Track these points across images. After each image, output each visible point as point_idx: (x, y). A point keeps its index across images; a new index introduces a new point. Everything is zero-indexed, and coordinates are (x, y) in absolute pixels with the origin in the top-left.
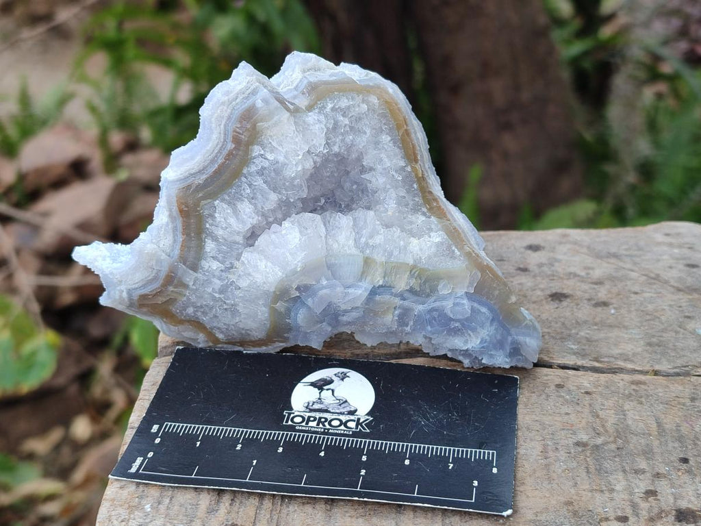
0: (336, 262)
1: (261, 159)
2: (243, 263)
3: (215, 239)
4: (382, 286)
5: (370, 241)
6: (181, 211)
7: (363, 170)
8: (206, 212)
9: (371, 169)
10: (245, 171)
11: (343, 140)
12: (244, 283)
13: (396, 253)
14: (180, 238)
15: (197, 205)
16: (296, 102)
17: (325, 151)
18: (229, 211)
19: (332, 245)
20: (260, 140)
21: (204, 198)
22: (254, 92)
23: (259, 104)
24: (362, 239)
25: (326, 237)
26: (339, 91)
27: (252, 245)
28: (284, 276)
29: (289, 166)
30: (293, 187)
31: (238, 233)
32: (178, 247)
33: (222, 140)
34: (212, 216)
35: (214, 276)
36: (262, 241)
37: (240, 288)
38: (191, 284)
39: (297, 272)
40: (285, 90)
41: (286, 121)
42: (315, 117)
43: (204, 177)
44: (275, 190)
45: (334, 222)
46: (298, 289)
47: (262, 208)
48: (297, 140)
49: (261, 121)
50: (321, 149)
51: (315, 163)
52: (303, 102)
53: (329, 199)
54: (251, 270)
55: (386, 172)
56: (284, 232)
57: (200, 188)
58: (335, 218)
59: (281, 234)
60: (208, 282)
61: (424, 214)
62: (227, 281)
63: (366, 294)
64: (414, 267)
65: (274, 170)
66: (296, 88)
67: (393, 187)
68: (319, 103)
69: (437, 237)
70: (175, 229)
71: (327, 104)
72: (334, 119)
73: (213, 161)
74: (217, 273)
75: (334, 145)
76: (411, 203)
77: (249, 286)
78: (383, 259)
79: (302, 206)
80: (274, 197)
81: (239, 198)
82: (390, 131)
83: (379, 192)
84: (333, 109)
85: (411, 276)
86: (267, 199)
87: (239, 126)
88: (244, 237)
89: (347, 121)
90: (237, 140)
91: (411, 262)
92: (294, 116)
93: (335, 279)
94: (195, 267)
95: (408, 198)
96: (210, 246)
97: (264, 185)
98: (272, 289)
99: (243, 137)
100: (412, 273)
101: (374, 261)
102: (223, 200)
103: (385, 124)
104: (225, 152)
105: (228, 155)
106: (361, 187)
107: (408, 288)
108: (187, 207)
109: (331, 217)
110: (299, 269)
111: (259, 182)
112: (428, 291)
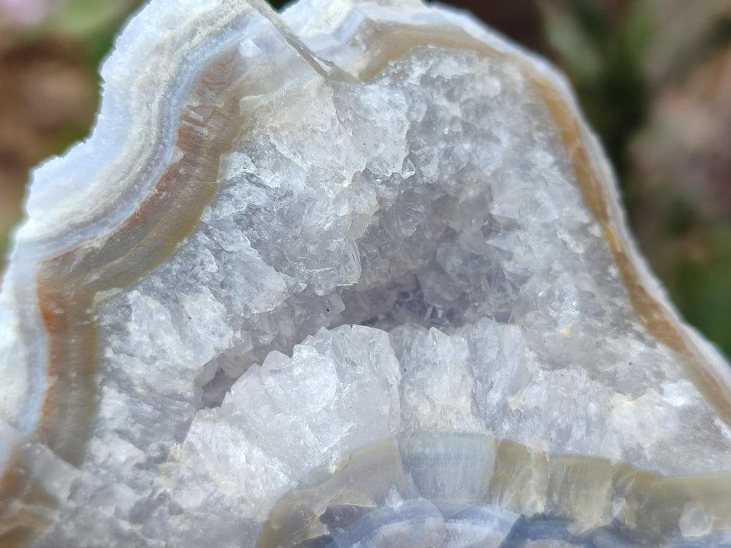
0: (427, 451)
1: (247, 186)
2: (191, 449)
3: (125, 386)
4: (543, 517)
5: (511, 400)
6: (48, 317)
7: (491, 227)
8: (107, 320)
9: (512, 226)
10: (206, 217)
11: (448, 153)
12: (191, 499)
13: (578, 433)
14: (44, 383)
15: (85, 300)
16: (339, 61)
17: (407, 174)
18: (163, 318)
19: (416, 408)
20: (246, 138)
21: (104, 284)
22: (238, 23)
23: (249, 49)
24: (491, 394)
25: (401, 388)
26: (439, 43)
27: (216, 404)
28: (294, 484)
29: (319, 204)
30: (325, 257)
31: (183, 373)
32: (38, 402)
33: (153, 142)
34: (120, 329)
35: (120, 479)
36: (240, 393)
37: (180, 511)
38: (63, 495)
39: (329, 476)
40: (312, 33)
41: (313, 93)
42: (383, 95)
43: (106, 232)
44: (280, 263)
45: (420, 350)
46: (328, 518)
47: (246, 309)
48: (339, 141)
49: (254, 89)
50: (397, 168)
51: (381, 201)
52: (354, 63)
53: (405, 295)
54: (210, 467)
55: (549, 231)
56: (298, 371)
57: (94, 259)
58: (422, 340)
59: (291, 377)
60: (103, 494)
61: (640, 337)
62: (149, 492)
63: (502, 536)
64: (624, 468)
65: (280, 212)
66: (338, 32)
67: (567, 269)
68: (392, 64)
69: (680, 395)
70: (31, 361)
71: (410, 69)
72: (427, 102)
73: (129, 194)
74: (127, 472)
75: (427, 161)
76: (609, 309)
77: (205, 506)
78: (546, 447)
79: (343, 308)
80: (276, 283)
81: (191, 286)
82: (551, 145)
83: (534, 279)
84: (426, 80)
85: (617, 492)
86: (260, 288)
87: (195, 104)
88: (197, 383)
89: (456, 111)
90: (189, 141)
91: (616, 455)
92: (333, 86)
93: (423, 495)
94: (75, 455)
95: (601, 299)
96: (112, 404)
97: (253, 253)
98: (262, 517)
99: (205, 131)
100: (620, 482)
101: (523, 452)
102: (149, 290)
103: (538, 128)
104: (159, 172)
105: (167, 178)
106: (485, 270)
107: (607, 522)
108: (61, 305)
109: (413, 338)
110: (333, 469)
111: (240, 243)
112: (657, 529)
